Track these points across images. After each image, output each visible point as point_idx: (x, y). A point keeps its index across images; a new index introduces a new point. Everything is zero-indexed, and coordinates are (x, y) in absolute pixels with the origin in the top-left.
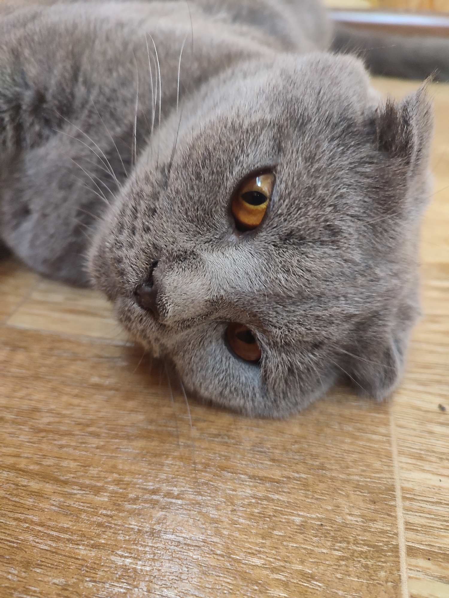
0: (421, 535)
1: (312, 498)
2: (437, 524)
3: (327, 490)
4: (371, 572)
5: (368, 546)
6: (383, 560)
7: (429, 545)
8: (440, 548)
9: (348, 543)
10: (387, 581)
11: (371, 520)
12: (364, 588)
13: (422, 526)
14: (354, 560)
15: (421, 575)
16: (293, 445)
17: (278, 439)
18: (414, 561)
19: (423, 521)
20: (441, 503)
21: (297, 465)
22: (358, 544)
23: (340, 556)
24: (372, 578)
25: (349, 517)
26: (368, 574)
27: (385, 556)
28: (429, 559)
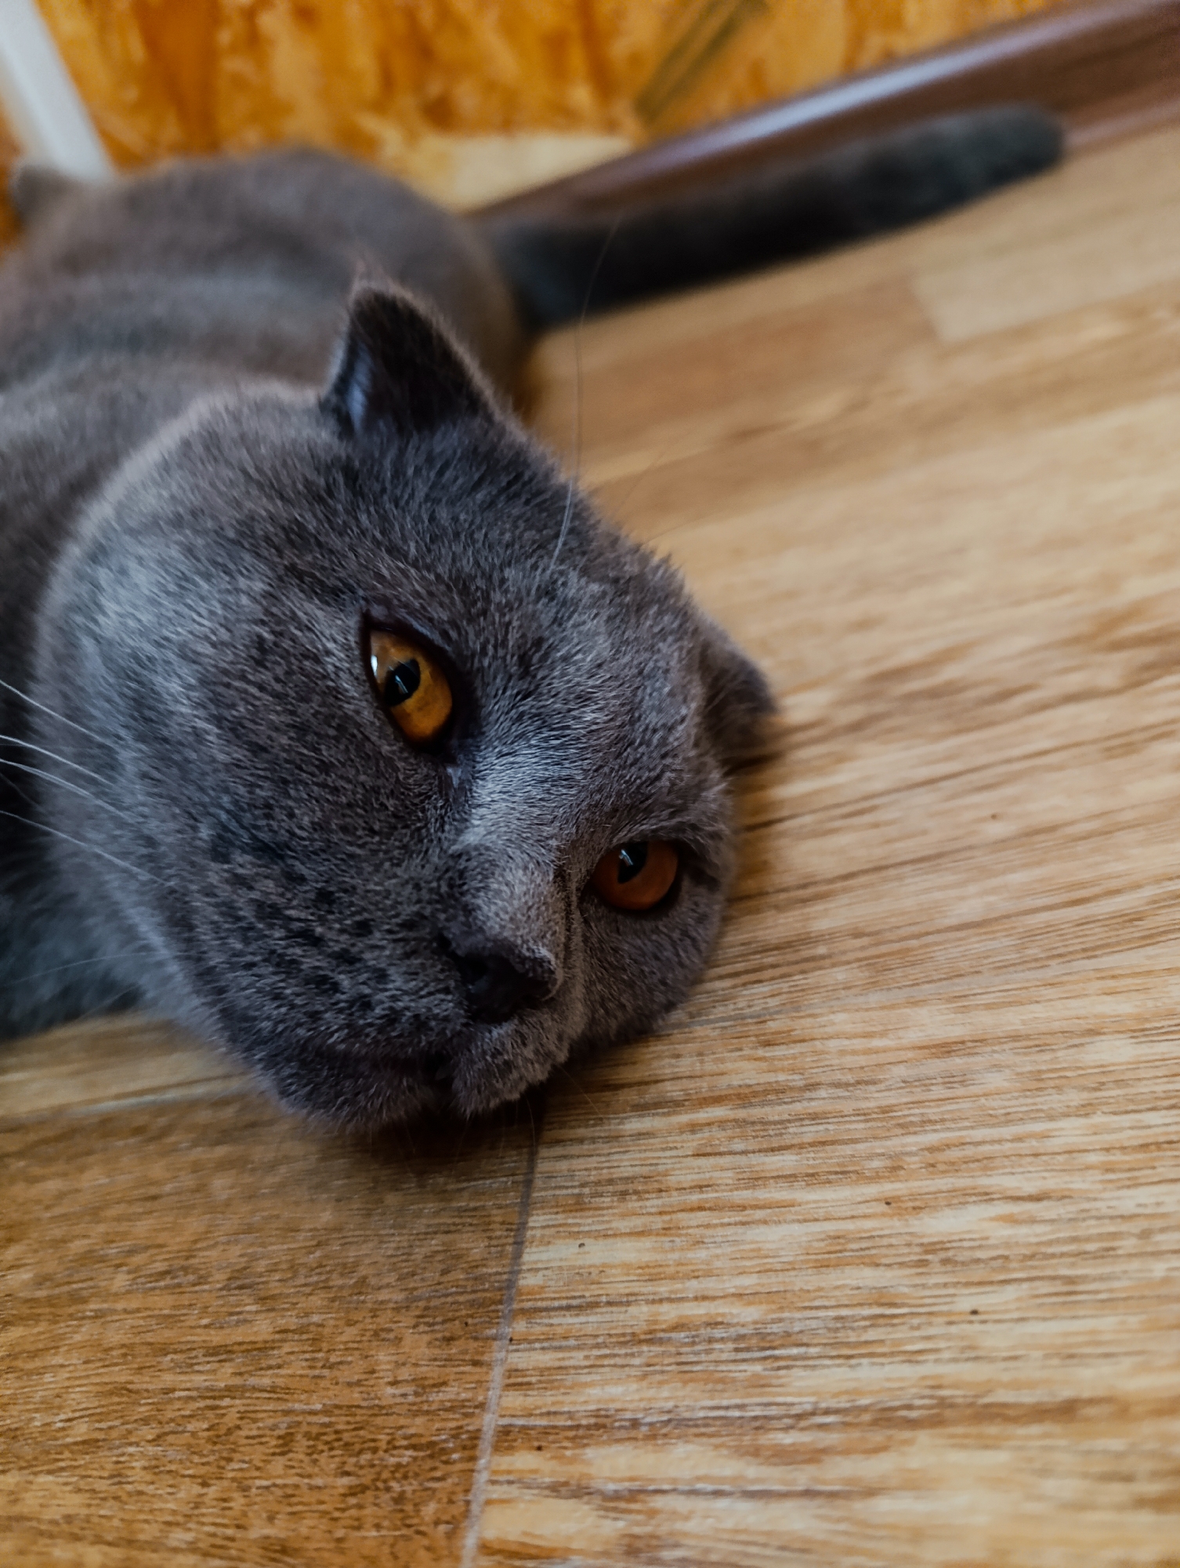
0: (535, 1393)
1: (323, 1367)
2: (578, 1358)
3: (358, 1339)
4: (409, 1508)
5: (414, 1447)
6: (438, 1474)
7: (549, 1413)
8: (570, 1415)
9: (375, 1450)
10: (437, 1523)
11: (434, 1386)
12: (386, 1550)
13: (542, 1371)
14: (377, 1489)
15: (514, 1491)
16: (313, 1253)
17: (285, 1247)
18: (505, 1462)
19: (547, 1359)
20: (596, 1305)
21: (311, 1298)
22: (395, 1448)
23: (351, 1487)
24: (408, 1522)
25: (390, 1390)
26: (400, 1515)
27: (446, 1462)
28: (539, 1448)
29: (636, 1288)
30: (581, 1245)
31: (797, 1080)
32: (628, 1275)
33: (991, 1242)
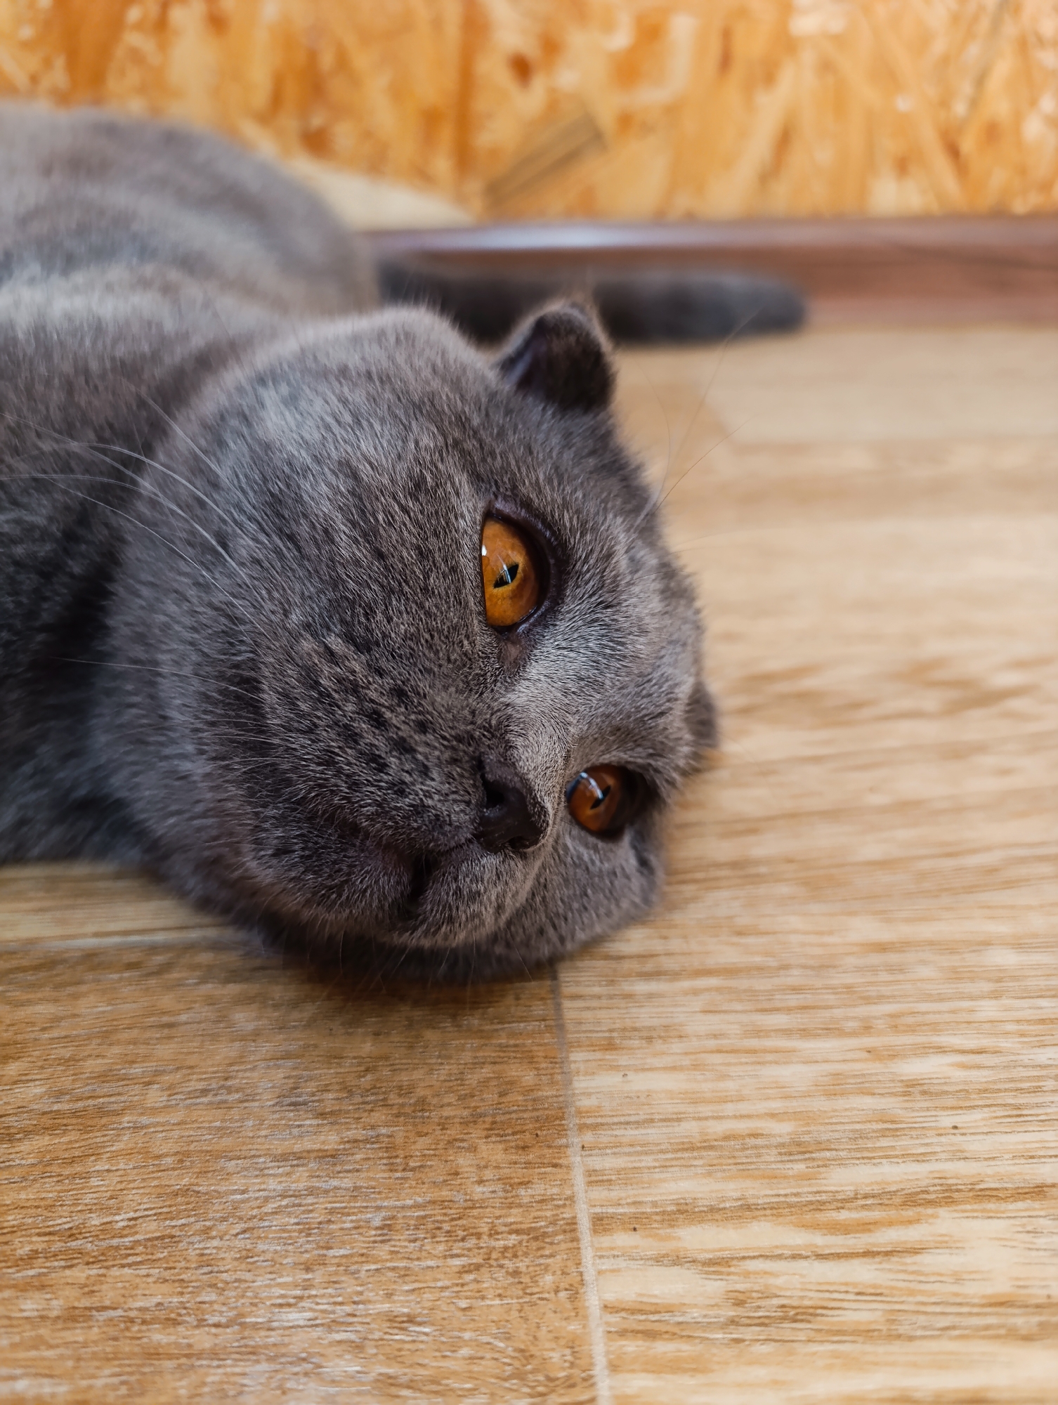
0: (617, 1187)
1: (404, 1170)
2: (648, 1161)
3: (433, 1147)
4: (526, 1279)
5: (517, 1232)
6: (547, 1252)
7: (634, 1203)
8: (655, 1204)
9: (479, 1236)
10: (557, 1291)
11: (521, 1183)
12: (515, 1314)
13: (619, 1172)
14: (491, 1266)
15: (621, 1263)
16: (364, 1076)
17: (332, 1071)
18: (605, 1241)
19: (620, 1162)
20: (652, 1121)
21: (372, 1114)
22: (498, 1233)
23: (464, 1266)
24: (528, 1291)
25: (479, 1189)
26: (520, 1286)
27: (551, 1244)
28: (635, 1229)
29: (682, 1108)
30: (625, 1075)
31: (772, 962)
32: (672, 1099)
33: (953, 1080)
